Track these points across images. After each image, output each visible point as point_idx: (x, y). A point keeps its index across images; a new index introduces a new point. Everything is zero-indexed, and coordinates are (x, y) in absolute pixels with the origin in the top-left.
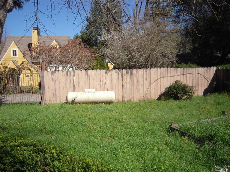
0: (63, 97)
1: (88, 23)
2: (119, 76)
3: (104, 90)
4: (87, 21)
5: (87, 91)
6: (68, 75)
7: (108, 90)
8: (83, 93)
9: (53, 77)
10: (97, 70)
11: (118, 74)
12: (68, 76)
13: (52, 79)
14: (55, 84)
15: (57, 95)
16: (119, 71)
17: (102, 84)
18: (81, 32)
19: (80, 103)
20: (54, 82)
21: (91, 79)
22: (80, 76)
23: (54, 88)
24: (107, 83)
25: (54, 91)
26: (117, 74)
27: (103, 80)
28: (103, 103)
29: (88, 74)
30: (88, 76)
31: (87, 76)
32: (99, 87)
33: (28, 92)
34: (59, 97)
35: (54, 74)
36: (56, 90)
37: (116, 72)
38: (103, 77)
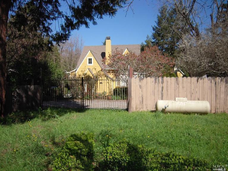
0: (150, 104)
1: (154, 32)
2: (213, 84)
3: (194, 100)
4: (154, 30)
5: (178, 100)
6: (156, 82)
7: (199, 99)
8: (174, 101)
9: (140, 84)
10: (188, 78)
11: (211, 82)
12: (156, 84)
13: (140, 86)
14: (142, 91)
15: (143, 102)
16: (212, 79)
17: (193, 93)
18: (146, 42)
19: (170, 113)
20: (141, 89)
21: (181, 86)
22: (169, 83)
23: (141, 95)
24: (198, 92)
25: (141, 98)
26: (209, 82)
27: (194, 88)
28: (196, 114)
29: (178, 82)
30: (178, 84)
31: (176, 84)
32: (189, 96)
33: (103, 99)
34: (146, 104)
35: (142, 81)
36: (143, 98)
37: (209, 80)
38: (194, 85)
